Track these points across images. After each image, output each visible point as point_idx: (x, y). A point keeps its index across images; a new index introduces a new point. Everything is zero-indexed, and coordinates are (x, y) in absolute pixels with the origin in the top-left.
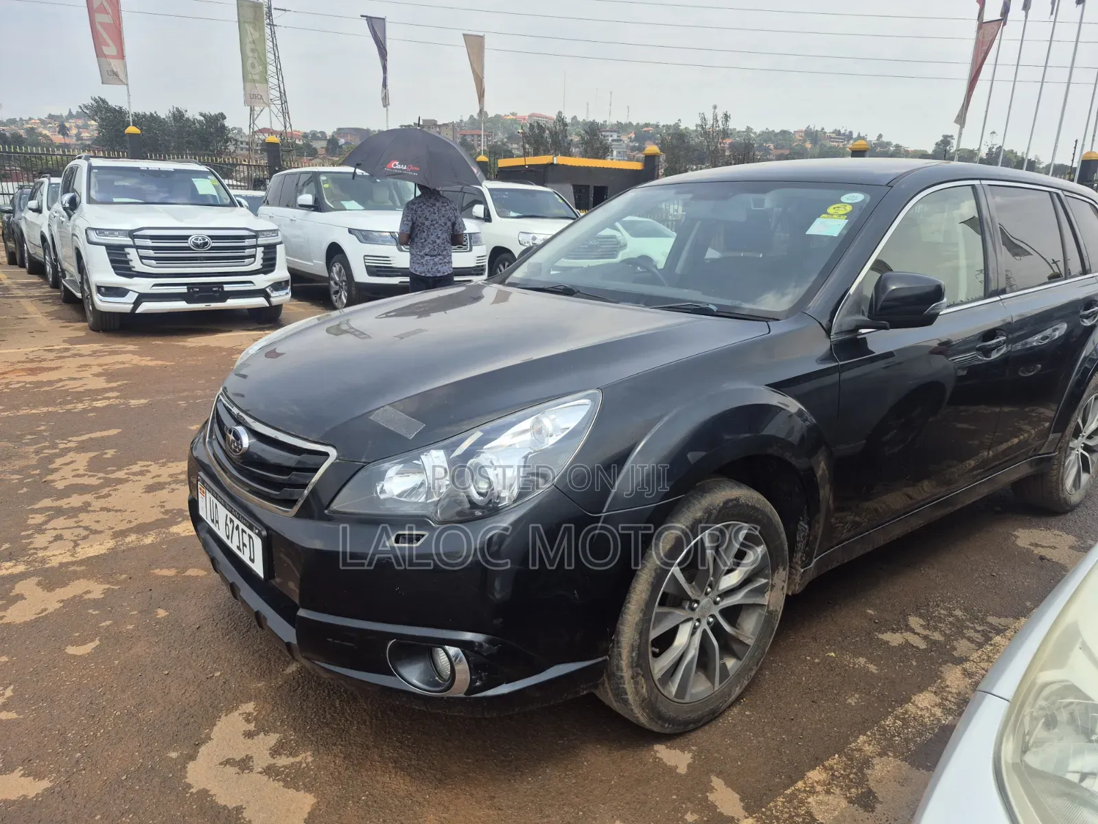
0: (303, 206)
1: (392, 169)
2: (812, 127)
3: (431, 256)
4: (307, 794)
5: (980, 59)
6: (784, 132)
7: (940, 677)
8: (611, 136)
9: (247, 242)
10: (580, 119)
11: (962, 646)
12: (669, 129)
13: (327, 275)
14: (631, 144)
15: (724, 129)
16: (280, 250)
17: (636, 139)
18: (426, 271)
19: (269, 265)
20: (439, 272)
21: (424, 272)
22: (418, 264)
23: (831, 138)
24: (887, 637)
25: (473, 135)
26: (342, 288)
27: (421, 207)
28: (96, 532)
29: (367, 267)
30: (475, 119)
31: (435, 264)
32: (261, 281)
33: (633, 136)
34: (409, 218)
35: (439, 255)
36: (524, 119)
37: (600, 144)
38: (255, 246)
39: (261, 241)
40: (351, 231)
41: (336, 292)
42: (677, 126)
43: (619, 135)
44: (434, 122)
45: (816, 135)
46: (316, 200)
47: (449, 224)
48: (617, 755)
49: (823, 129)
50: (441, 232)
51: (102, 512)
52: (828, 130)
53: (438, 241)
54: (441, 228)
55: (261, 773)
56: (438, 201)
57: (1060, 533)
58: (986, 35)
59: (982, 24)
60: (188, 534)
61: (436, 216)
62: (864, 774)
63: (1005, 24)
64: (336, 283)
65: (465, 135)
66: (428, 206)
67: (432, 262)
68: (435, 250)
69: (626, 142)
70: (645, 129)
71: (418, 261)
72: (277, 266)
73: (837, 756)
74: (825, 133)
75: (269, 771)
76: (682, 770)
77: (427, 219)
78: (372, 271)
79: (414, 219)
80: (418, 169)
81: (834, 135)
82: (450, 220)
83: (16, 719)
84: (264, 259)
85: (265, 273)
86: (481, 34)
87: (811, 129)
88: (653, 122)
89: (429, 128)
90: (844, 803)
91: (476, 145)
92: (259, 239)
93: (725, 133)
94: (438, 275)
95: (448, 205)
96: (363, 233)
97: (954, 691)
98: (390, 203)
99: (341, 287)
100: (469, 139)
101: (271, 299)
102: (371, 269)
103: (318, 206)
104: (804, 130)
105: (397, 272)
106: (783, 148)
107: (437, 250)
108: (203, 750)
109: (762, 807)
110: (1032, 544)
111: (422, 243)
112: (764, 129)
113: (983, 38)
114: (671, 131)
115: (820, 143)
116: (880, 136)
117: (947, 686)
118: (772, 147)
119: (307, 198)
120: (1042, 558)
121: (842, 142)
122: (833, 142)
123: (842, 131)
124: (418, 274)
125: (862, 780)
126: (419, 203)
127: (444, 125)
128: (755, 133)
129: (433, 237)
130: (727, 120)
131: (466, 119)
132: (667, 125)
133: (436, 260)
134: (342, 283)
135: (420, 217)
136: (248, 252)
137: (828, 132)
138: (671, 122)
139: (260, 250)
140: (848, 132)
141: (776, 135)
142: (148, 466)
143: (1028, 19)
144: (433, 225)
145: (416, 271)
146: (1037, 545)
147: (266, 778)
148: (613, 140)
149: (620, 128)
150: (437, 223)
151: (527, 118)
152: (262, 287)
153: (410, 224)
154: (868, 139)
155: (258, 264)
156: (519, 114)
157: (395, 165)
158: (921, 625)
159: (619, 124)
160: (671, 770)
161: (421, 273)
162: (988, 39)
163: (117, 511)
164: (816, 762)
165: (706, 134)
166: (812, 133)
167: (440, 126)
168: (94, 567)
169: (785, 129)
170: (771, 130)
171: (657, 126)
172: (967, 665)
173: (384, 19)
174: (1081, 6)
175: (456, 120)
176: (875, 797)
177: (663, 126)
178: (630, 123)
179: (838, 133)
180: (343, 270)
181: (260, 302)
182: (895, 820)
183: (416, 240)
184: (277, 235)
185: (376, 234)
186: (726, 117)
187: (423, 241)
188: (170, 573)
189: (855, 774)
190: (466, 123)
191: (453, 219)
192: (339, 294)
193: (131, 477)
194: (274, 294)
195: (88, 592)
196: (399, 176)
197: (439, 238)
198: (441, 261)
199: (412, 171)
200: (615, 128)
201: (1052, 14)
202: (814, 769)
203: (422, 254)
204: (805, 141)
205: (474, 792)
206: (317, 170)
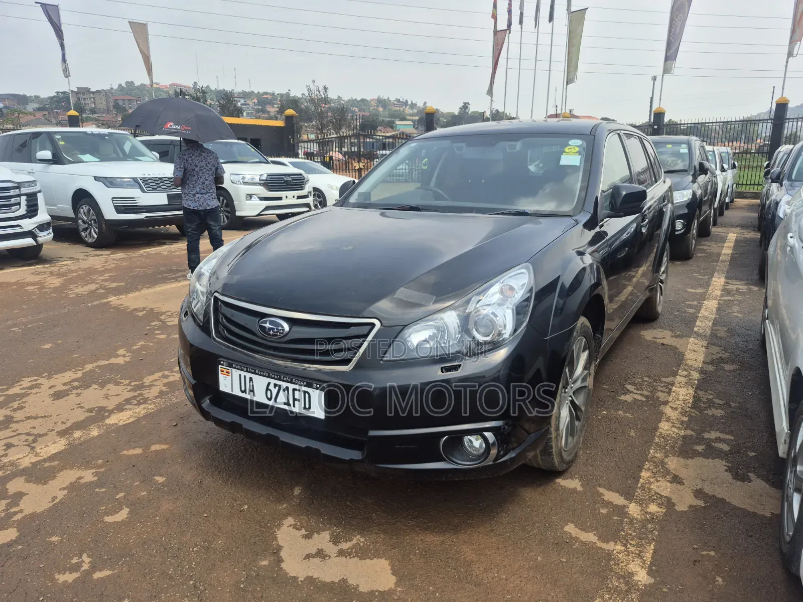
0: (42, 161)
1: (169, 128)
2: (381, 97)
3: (202, 194)
4: (379, 560)
5: (497, 55)
6: (363, 100)
7: (663, 413)
8: (239, 101)
9: (12, 192)
10: (213, 88)
11: (662, 396)
12: (283, 97)
13: (73, 216)
14: (256, 107)
15: (325, 97)
16: (40, 197)
17: (259, 103)
18: (198, 205)
19: (32, 211)
20: (209, 205)
21: (197, 207)
22: (191, 200)
23: (395, 104)
24: (623, 398)
25: (124, 100)
26: (92, 226)
27: (191, 157)
28: (40, 436)
29: (115, 206)
30: (123, 87)
31: (205, 200)
32: (28, 224)
33: (256, 101)
34: (182, 167)
35: (208, 193)
36: (166, 87)
37: (234, 107)
38: (19, 196)
39: (24, 190)
40: (97, 179)
41: (85, 230)
42: (288, 95)
43: (245, 100)
44: (87, 90)
45: (385, 103)
46: (53, 155)
47: (214, 169)
48: (540, 490)
49: (389, 98)
50: (208, 176)
51: (29, 421)
52: (392, 99)
53: (206, 183)
54: (208, 172)
55: (336, 556)
56: (204, 152)
57: (662, 330)
58: (499, 38)
59: (496, 32)
60: (124, 423)
61: (203, 164)
62: (666, 468)
63: (510, 33)
64: (84, 222)
65: (116, 100)
66: (196, 156)
67: (202, 199)
68: (204, 189)
69: (251, 106)
70: (265, 96)
71: (191, 199)
72: (39, 211)
73: (647, 462)
74: (390, 101)
75: (341, 553)
76: (580, 488)
77: (197, 166)
78: (119, 210)
79: (186, 166)
80: (190, 128)
81: (396, 102)
82: (214, 166)
83: (112, 574)
84: (28, 206)
85: (30, 217)
86: (145, 23)
87: (381, 98)
88: (270, 91)
89: (83, 94)
90: (669, 484)
91: (127, 108)
92: (22, 189)
93: (326, 100)
94: (208, 208)
95: (211, 155)
96: (108, 179)
97: (674, 418)
98: (115, 156)
99: (90, 225)
100: (121, 103)
101: (39, 239)
102: (118, 208)
103: (57, 160)
104: (376, 98)
105: (144, 209)
106: (364, 111)
107: (206, 189)
108: (282, 554)
109: (633, 496)
110: (653, 338)
111: (193, 184)
112: (350, 98)
113: (497, 41)
114: (284, 98)
115: (388, 108)
116: (425, 103)
117: (669, 417)
118: (357, 110)
119: (47, 154)
120: (663, 344)
121: (402, 107)
122: (396, 107)
123: (401, 100)
124: (191, 208)
125: (668, 472)
126: (189, 154)
127: (98, 92)
128: (344, 101)
129: (202, 180)
130: (326, 91)
131: (115, 87)
132: (281, 94)
133: (206, 197)
134: (91, 221)
135: (191, 165)
136: (13, 201)
137: (392, 100)
138: (284, 92)
139: (24, 198)
140: (404, 100)
141: (358, 102)
142: (36, 380)
143: (523, 30)
144: (202, 170)
145: (190, 206)
146: (655, 338)
147: (344, 558)
148: (242, 104)
149: (246, 95)
150: (205, 168)
151: (168, 86)
152: (30, 229)
153: (183, 170)
154: (418, 105)
155: (23, 210)
156: (161, 84)
157: (171, 126)
158: (634, 389)
159: (244, 92)
160: (574, 490)
161: (194, 207)
162: (500, 41)
163: (43, 417)
164: (640, 468)
165: (312, 100)
166: (382, 101)
167: (93, 93)
168: (65, 459)
169: (364, 98)
170: (354, 98)
171: (273, 94)
172: (670, 404)
173: (57, 6)
174: (552, 23)
175: (106, 87)
176: (680, 478)
177: (278, 94)
178: (253, 92)
179: (398, 100)
180: (92, 211)
181: (29, 241)
182: (697, 485)
183: (188, 182)
184: (36, 185)
185: (119, 180)
186: (326, 89)
187: (194, 183)
188: (138, 451)
189: (662, 469)
190: (115, 90)
191: (216, 165)
192: (89, 230)
193: (30, 391)
194: (41, 234)
195: (80, 478)
196: (176, 134)
197: (207, 180)
198: (209, 198)
199: (185, 130)
200: (242, 95)
201: (535, 28)
202: (642, 472)
203: (193, 193)
204: (378, 106)
205: (479, 530)
206: (50, 131)
